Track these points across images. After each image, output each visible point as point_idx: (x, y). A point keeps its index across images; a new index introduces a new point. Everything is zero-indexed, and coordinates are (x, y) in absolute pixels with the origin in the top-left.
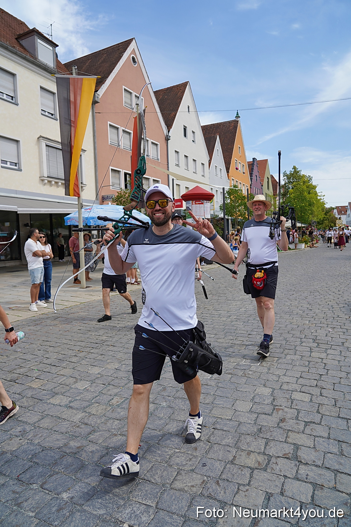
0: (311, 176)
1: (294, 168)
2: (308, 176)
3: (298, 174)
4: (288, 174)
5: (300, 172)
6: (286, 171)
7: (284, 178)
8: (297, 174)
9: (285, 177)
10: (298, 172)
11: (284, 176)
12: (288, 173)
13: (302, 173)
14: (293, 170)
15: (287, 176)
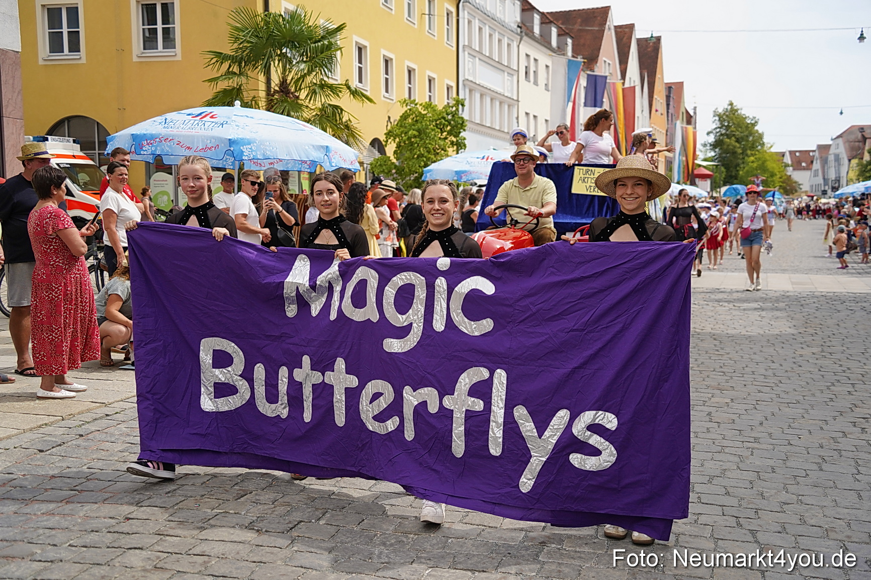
0: (757, 118)
1: (731, 104)
2: (751, 117)
3: (736, 113)
4: (720, 113)
5: (739, 112)
6: (717, 109)
7: (715, 118)
8: (734, 114)
9: (717, 118)
10: (737, 110)
11: (714, 116)
12: (720, 110)
13: (743, 112)
14: (730, 107)
15: (720, 116)
